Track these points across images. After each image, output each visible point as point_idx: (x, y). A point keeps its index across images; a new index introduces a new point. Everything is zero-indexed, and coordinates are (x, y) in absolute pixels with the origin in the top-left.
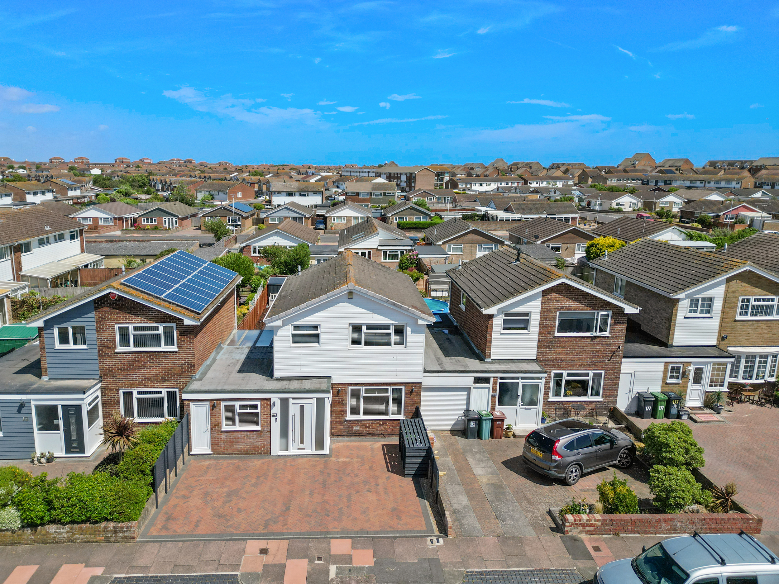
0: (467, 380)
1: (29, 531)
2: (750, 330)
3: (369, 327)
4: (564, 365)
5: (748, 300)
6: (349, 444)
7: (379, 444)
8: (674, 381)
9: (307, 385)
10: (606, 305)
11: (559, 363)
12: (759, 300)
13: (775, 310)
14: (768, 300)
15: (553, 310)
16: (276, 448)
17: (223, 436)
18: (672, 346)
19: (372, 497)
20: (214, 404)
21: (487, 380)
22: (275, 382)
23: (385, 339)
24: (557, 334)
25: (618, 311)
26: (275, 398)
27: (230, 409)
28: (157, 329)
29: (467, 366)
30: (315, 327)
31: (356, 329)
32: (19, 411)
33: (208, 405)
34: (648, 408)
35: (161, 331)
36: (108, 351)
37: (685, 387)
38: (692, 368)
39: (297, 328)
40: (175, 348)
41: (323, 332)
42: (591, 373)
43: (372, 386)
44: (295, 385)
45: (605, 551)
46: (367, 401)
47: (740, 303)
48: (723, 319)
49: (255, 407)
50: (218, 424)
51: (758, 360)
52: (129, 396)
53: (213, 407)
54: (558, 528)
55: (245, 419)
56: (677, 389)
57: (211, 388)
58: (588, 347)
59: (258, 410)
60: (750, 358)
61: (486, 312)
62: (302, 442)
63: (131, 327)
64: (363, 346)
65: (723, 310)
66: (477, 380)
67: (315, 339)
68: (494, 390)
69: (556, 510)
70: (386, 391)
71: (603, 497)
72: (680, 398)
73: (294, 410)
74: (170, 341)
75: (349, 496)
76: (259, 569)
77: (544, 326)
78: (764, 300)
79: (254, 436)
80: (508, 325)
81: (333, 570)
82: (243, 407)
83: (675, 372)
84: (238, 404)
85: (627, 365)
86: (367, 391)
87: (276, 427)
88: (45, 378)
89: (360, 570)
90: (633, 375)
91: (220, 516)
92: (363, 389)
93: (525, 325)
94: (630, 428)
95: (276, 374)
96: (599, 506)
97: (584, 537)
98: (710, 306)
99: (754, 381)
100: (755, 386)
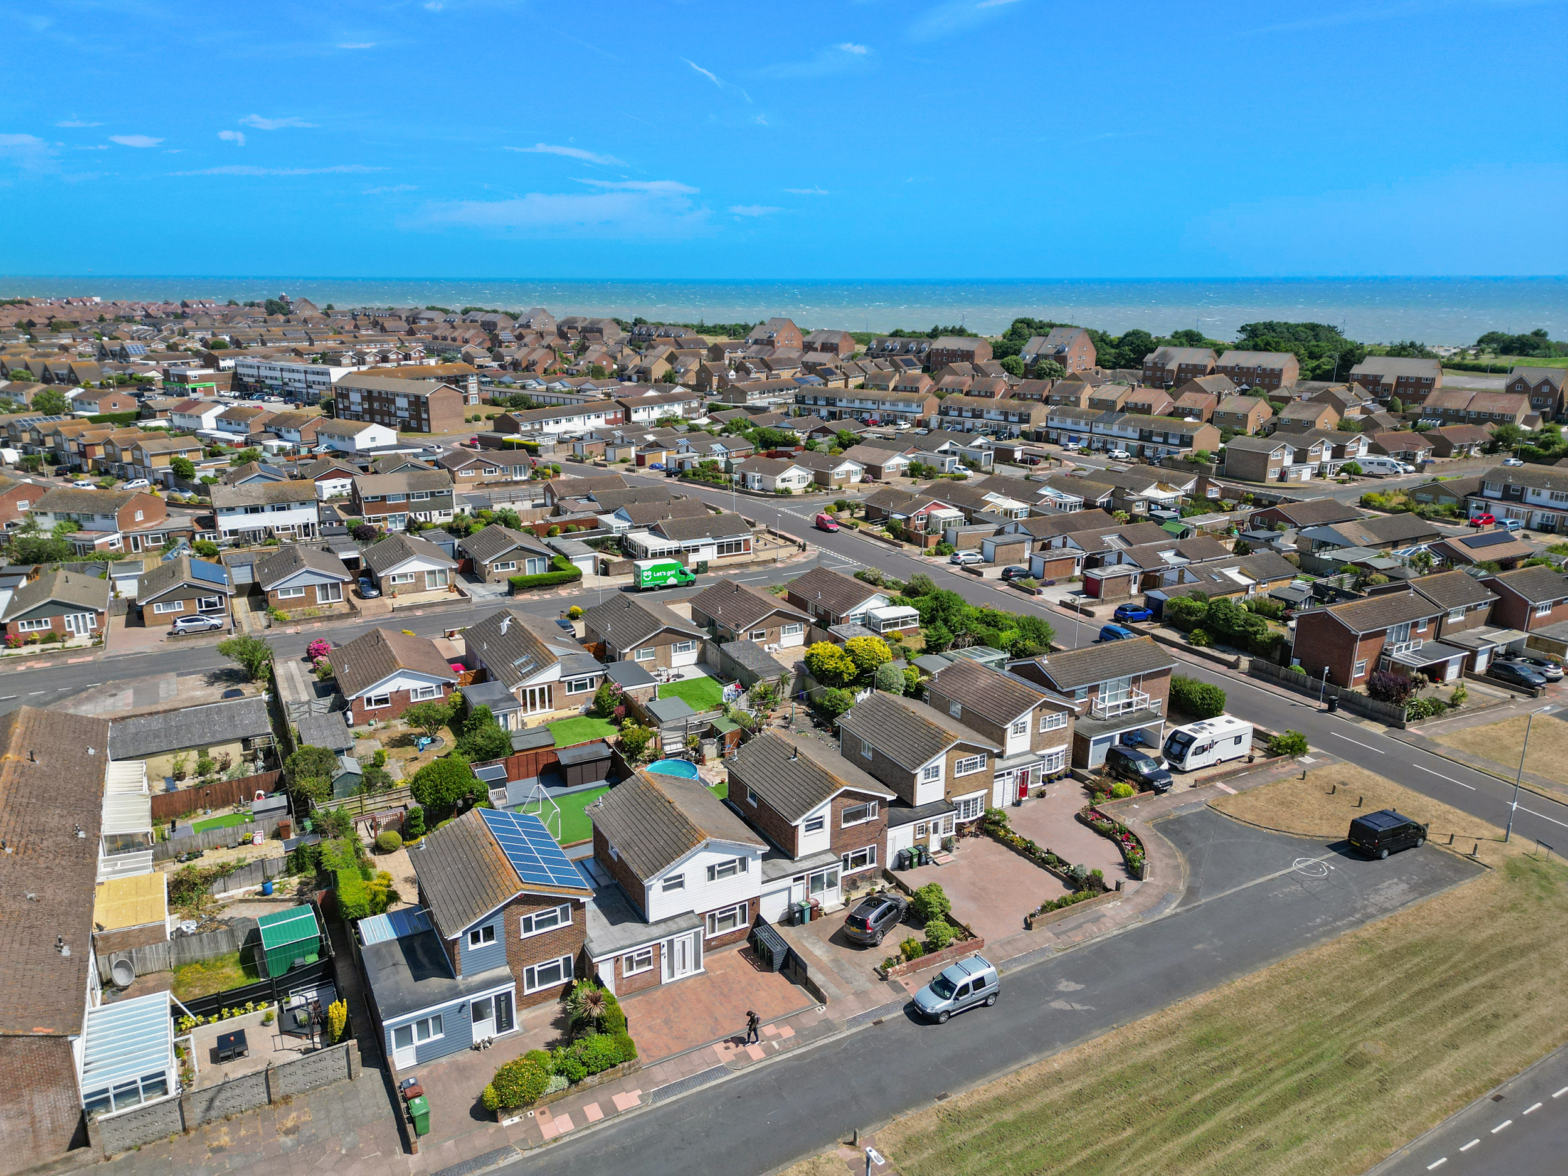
0: (789, 881)
1: (573, 1087)
2: (964, 783)
3: (720, 865)
4: (848, 847)
5: (961, 763)
6: (715, 957)
7: (735, 952)
8: (921, 836)
9: (683, 923)
10: (873, 798)
11: (846, 847)
12: (968, 760)
13: (978, 764)
14: (974, 759)
15: (839, 810)
16: (665, 979)
17: (625, 982)
18: (916, 809)
19: (763, 994)
20: (617, 959)
21: (802, 878)
22: (653, 927)
23: (733, 870)
24: (844, 826)
25: (882, 801)
26: (663, 941)
27: (628, 960)
28: (555, 911)
29: (784, 870)
30: (680, 876)
31: (711, 869)
32: (460, 1012)
33: (612, 961)
34: (907, 863)
35: (558, 912)
36: (515, 940)
37: (928, 838)
38: (931, 825)
39: (665, 881)
40: (570, 923)
41: (687, 880)
42: (868, 848)
43: (724, 909)
45: (912, 984)
46: (721, 920)
47: (956, 766)
48: (946, 779)
49: (649, 952)
50: (621, 973)
51: (970, 803)
52: (531, 971)
53: (617, 961)
54: (884, 978)
55: (640, 963)
56: (922, 842)
57: (610, 948)
58: (864, 830)
59: (651, 954)
60: (967, 803)
61: (794, 824)
62: (684, 967)
63: (533, 915)
64: (716, 881)
65: (946, 773)
66: (795, 880)
67: (681, 885)
68: (808, 883)
69: (878, 966)
70: (735, 909)
71: (904, 951)
72: (926, 848)
73: (677, 946)
74: (565, 918)
75: (748, 997)
76: (734, 1058)
77: (835, 824)
78: (971, 759)
79: (648, 974)
80: (809, 828)
81: (774, 1043)
82: (639, 955)
83: (921, 830)
84: (635, 954)
85: (892, 833)
86: (721, 913)
87: (664, 962)
88: (459, 978)
89: (789, 1039)
90: (894, 839)
91: (677, 1038)
92: (717, 912)
93: (820, 825)
94: (900, 886)
95: (651, 920)
96: (903, 957)
97: (898, 979)
98: (938, 772)
99: (971, 819)
100: (971, 822)
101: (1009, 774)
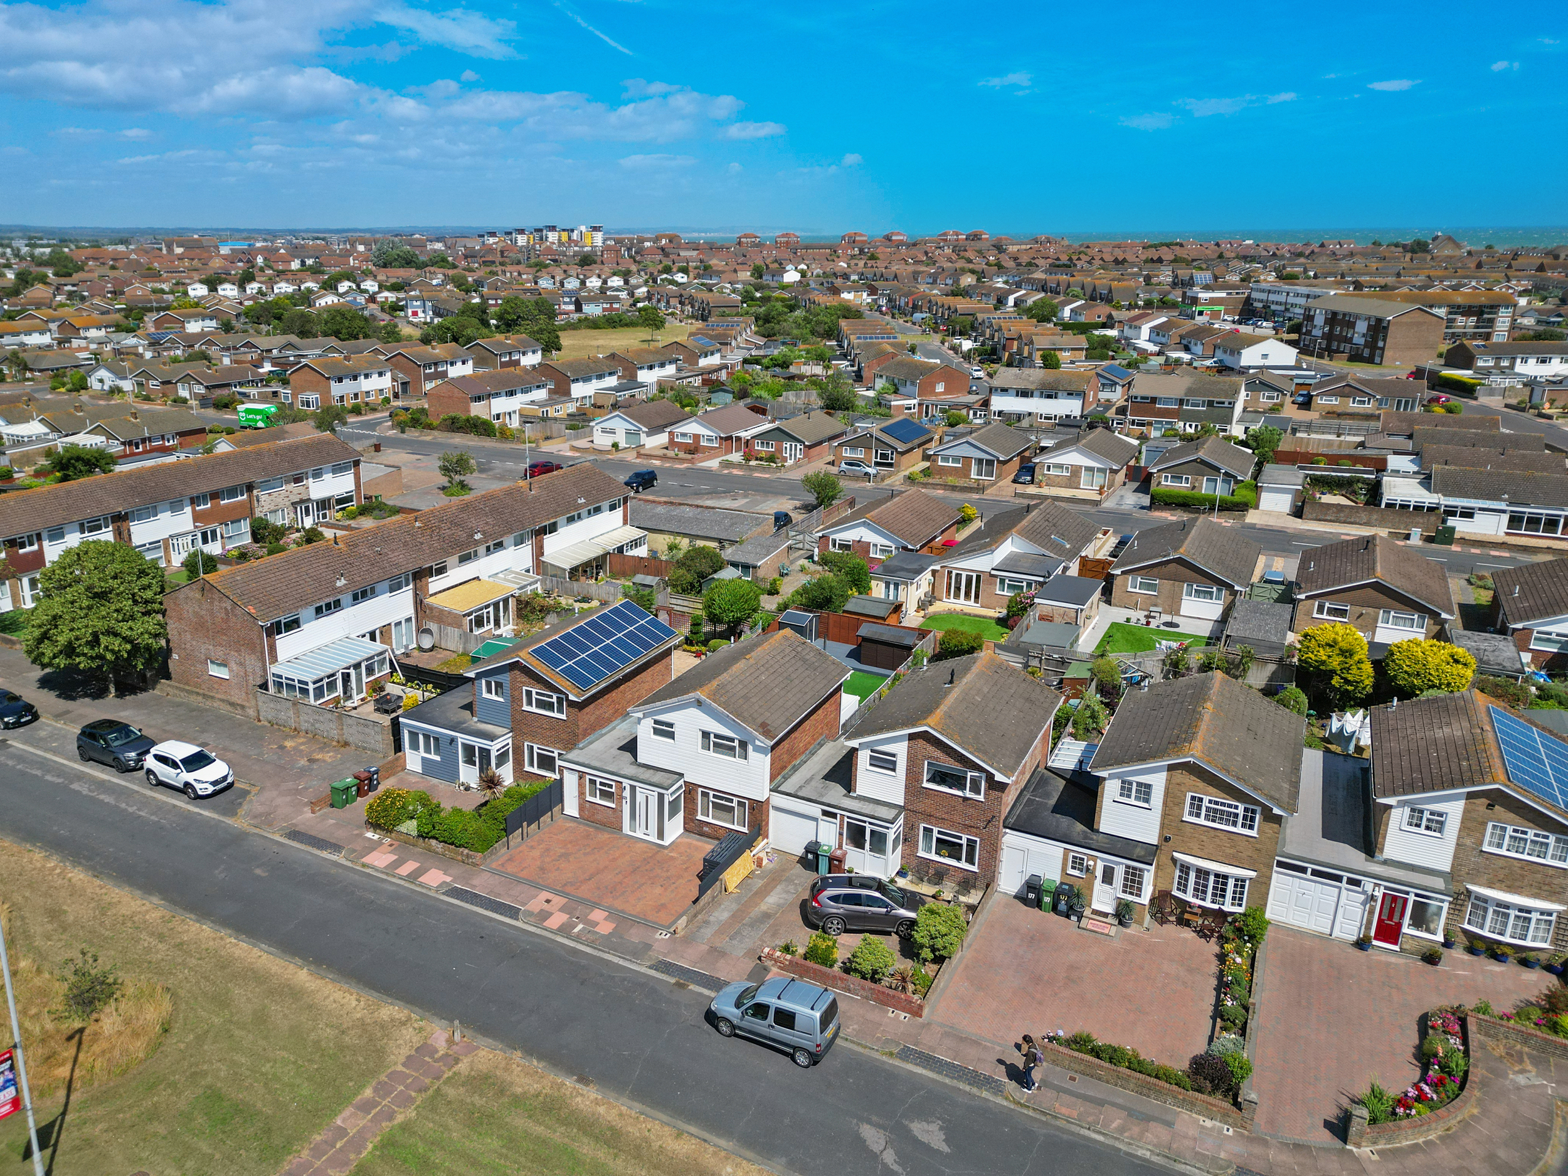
0: (816, 810)
1: (421, 840)
2: (1204, 838)
3: (716, 736)
4: (933, 820)
5: (1201, 800)
6: (695, 842)
8: (1076, 873)
9: (657, 777)
10: (976, 766)
11: (928, 817)
12: (1216, 803)
13: (1240, 820)
14: (1230, 806)
15: (920, 757)
16: (626, 829)
17: (588, 805)
18: (1098, 831)
19: (659, 891)
20: (582, 775)
21: (834, 816)
22: (637, 767)
23: (731, 751)
24: (926, 785)
26: (626, 783)
27: (593, 782)
28: (551, 697)
29: (824, 795)
30: (670, 726)
31: (706, 735)
32: (452, 744)
33: (577, 775)
34: (1031, 895)
35: (554, 700)
36: (518, 708)
37: (1090, 885)
38: (1099, 864)
39: (656, 722)
40: (564, 717)
41: (677, 731)
42: (965, 837)
43: (720, 794)
44: (647, 775)
46: (714, 806)
47: (1188, 801)
48: (1165, 815)
49: (611, 786)
50: (584, 794)
51: (1212, 878)
52: (531, 749)
53: (580, 778)
55: (606, 795)
56: (1080, 884)
57: (581, 760)
58: (960, 807)
59: (613, 790)
60: (1203, 874)
61: (848, 743)
62: (647, 827)
63: (534, 691)
64: (711, 753)
65: (1165, 803)
66: (825, 813)
67: (671, 735)
68: (841, 827)
70: (731, 801)
72: (1084, 897)
73: (640, 798)
74: (560, 711)
75: (643, 884)
77: (911, 773)
78: (1223, 804)
79: (610, 812)
80: (875, 762)
81: (580, 926)
82: (602, 784)
83: (1078, 863)
84: (598, 780)
85: (1012, 837)
86: (714, 796)
87: (626, 809)
88: (473, 721)
89: (596, 933)
90: (1024, 851)
91: (542, 868)
92: (711, 793)
93: (891, 766)
95: (640, 760)
98: (1148, 794)
99: (1208, 904)
100: (1205, 912)
101: (1352, 882)
